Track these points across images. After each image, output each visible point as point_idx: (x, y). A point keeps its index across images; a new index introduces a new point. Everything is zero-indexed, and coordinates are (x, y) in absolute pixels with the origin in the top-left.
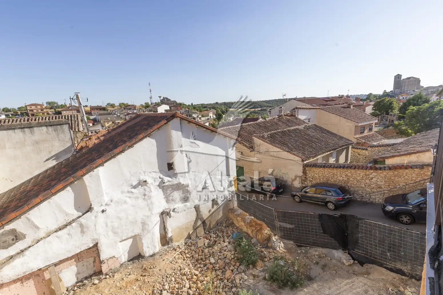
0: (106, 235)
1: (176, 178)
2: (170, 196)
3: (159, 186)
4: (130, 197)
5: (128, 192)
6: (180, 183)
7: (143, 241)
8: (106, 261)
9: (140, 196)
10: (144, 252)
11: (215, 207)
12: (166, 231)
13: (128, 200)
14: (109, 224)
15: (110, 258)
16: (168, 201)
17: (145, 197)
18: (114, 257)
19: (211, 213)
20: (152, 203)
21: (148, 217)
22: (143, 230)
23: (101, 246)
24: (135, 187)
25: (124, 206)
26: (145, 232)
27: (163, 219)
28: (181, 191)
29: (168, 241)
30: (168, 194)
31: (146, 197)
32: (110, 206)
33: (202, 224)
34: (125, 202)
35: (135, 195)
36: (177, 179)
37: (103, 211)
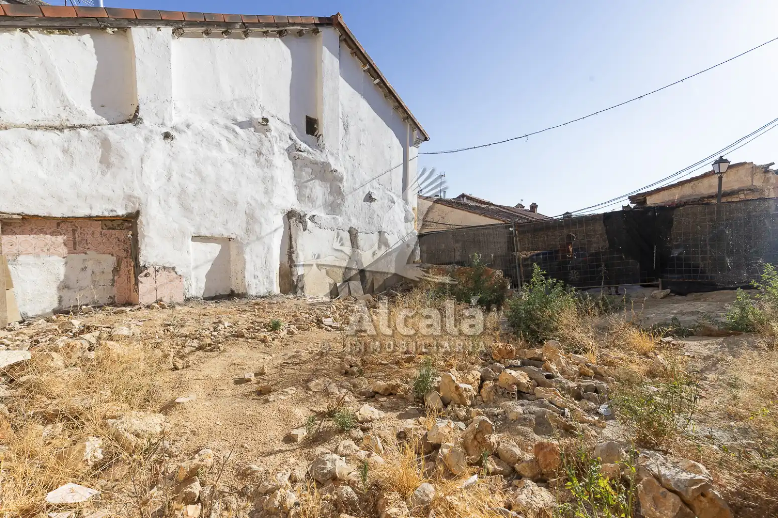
0: (162, 202)
1: (321, 151)
2: (306, 187)
3: (287, 150)
4: (228, 140)
5: (227, 128)
6: (328, 165)
7: (247, 257)
8: (151, 270)
9: (249, 151)
10: (247, 284)
11: (384, 250)
12: (294, 258)
13: (224, 143)
14: (175, 176)
15: (165, 268)
16: (300, 197)
17: (259, 157)
18: (173, 269)
19: (376, 257)
20: (272, 178)
21: (262, 206)
22: (248, 231)
23: (148, 224)
24: (241, 125)
25: (215, 153)
26: (253, 237)
27: (290, 229)
28: (329, 185)
29: (295, 283)
30: (303, 181)
31: (262, 160)
32: (184, 135)
33: (359, 276)
34: (218, 145)
35: (240, 143)
36: (324, 156)
37: (167, 136)
